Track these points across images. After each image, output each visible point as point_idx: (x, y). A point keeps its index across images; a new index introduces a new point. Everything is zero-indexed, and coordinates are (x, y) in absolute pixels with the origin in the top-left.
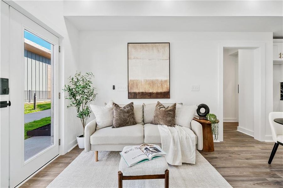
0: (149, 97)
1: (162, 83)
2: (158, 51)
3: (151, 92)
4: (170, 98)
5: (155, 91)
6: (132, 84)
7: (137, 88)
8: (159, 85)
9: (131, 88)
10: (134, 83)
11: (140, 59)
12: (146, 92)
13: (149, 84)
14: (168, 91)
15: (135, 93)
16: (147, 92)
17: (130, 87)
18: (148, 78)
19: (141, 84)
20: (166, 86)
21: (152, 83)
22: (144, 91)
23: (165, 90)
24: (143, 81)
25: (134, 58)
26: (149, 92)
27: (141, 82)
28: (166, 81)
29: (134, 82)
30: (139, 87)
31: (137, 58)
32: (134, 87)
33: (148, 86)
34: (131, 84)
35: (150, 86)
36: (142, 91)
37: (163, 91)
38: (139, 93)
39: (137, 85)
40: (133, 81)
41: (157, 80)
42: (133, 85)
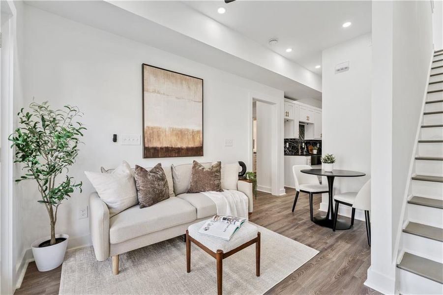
0: (176, 155)
1: (194, 134)
2: (189, 87)
3: (180, 147)
4: (203, 156)
5: (184, 146)
6: (150, 134)
7: (159, 140)
8: (190, 137)
9: (149, 141)
10: (153, 132)
11: (164, 94)
12: (172, 148)
13: (177, 134)
14: (201, 146)
15: (155, 149)
16: (174, 147)
17: (147, 139)
18: (176, 126)
19: (166, 134)
20: (198, 138)
21: (181, 134)
22: (169, 146)
23: (197, 144)
24: (167, 130)
25: (154, 92)
26: (177, 147)
27: (165, 131)
28: (198, 132)
29: (154, 130)
30: (161, 140)
31: (158, 92)
32: (153, 139)
33: (175, 138)
34: (148, 133)
35: (177, 138)
36: (166, 146)
37: (195, 146)
38: (162, 148)
39: (159, 136)
40: (152, 128)
41: (188, 130)
42: (152, 135)
